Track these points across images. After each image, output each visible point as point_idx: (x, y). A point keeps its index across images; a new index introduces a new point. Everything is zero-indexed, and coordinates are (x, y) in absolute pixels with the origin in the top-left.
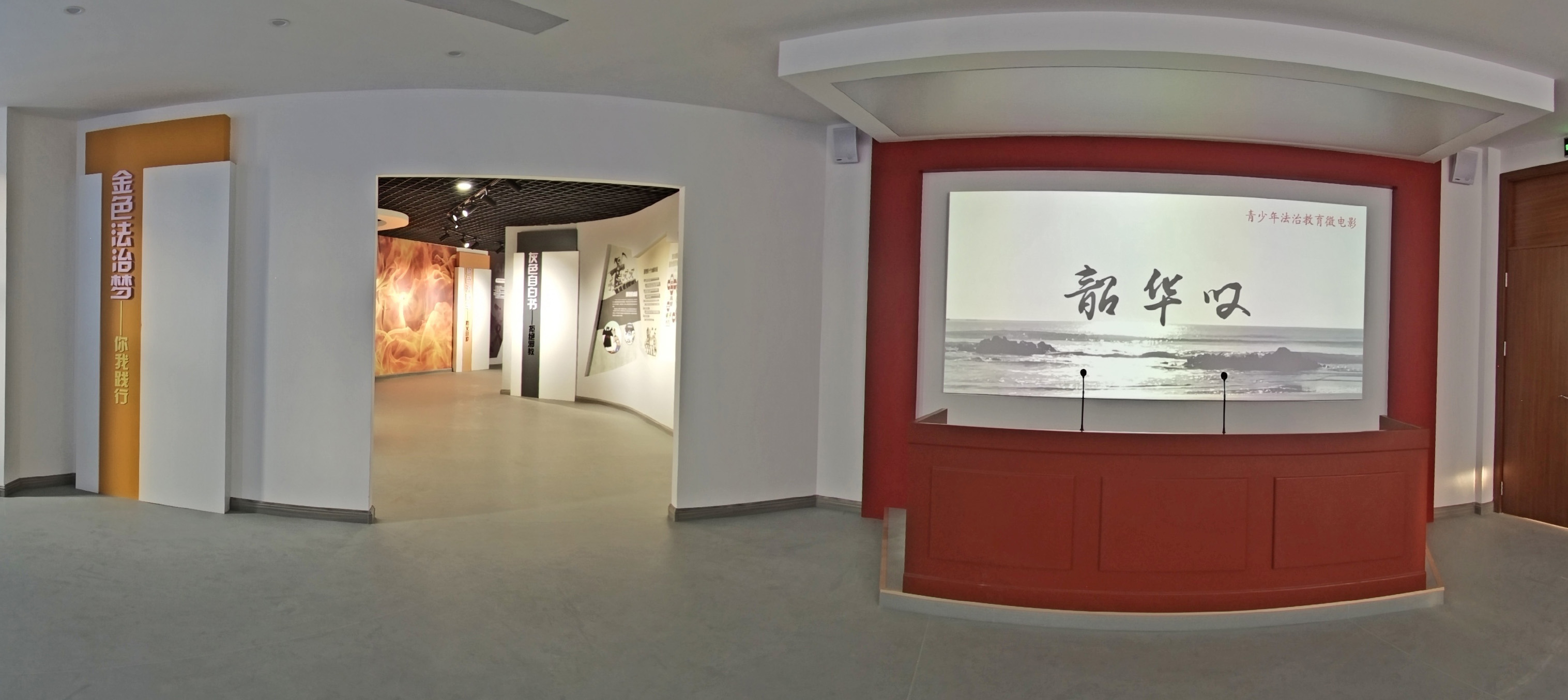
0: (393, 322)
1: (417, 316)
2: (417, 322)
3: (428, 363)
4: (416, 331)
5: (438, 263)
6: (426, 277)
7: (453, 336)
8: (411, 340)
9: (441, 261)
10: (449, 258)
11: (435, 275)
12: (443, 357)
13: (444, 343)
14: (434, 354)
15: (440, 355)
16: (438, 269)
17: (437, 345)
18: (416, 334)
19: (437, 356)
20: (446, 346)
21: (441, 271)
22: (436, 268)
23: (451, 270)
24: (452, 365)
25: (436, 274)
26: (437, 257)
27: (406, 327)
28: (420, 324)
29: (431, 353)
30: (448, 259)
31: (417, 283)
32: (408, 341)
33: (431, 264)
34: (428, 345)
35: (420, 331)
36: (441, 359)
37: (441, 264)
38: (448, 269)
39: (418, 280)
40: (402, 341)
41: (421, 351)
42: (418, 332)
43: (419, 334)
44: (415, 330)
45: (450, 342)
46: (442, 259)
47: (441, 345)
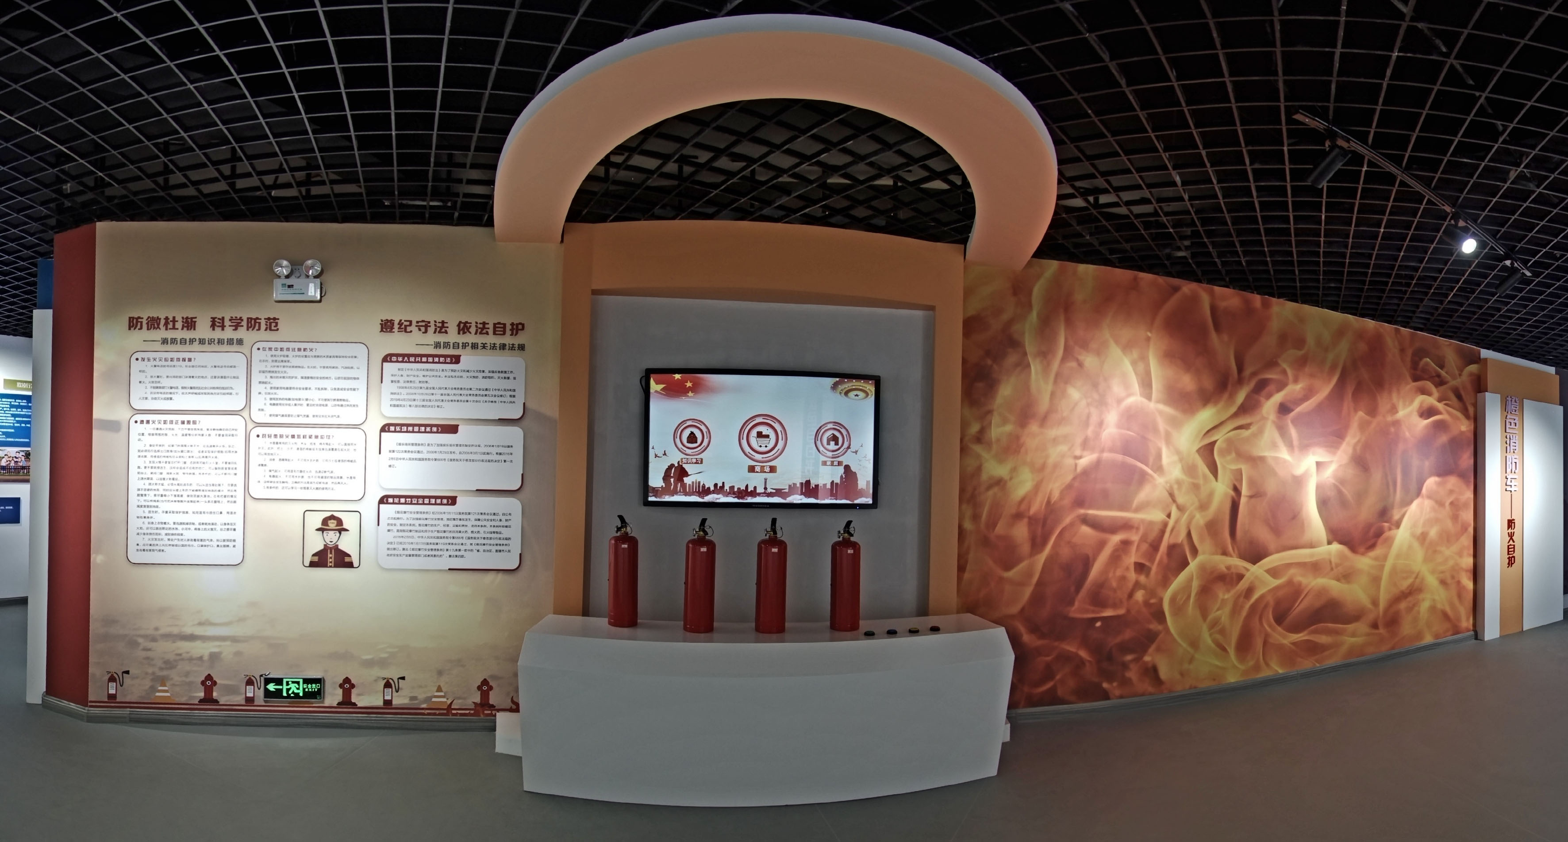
0: (1276, 531)
1: (1366, 512)
2: (1369, 526)
3: (1406, 628)
4: (1363, 554)
5: (1430, 379)
6: (1394, 410)
7: (1475, 556)
8: (1346, 577)
9: (1439, 376)
10: (1461, 370)
11: (1421, 406)
12: (1448, 609)
13: (1453, 577)
14: (1425, 606)
15: (1439, 606)
16: (1429, 394)
17: (1432, 581)
18: (1364, 562)
19: (1433, 609)
20: (1459, 582)
21: (1440, 400)
22: (1424, 391)
23: (1468, 398)
24: (1474, 625)
25: (1425, 406)
26: (1427, 364)
27: (1329, 543)
28: (1379, 534)
29: (1416, 604)
30: (1457, 372)
31: (1363, 426)
32: (1338, 580)
33: (1409, 380)
34: (1405, 585)
35: (1378, 551)
36: (1445, 616)
37: (1440, 382)
38: (1459, 397)
39: (1368, 418)
40: (1314, 582)
41: (1382, 605)
42: (1372, 554)
43: (1376, 559)
44: (1362, 550)
45: (1467, 571)
46: (1443, 373)
47: (1443, 582)
